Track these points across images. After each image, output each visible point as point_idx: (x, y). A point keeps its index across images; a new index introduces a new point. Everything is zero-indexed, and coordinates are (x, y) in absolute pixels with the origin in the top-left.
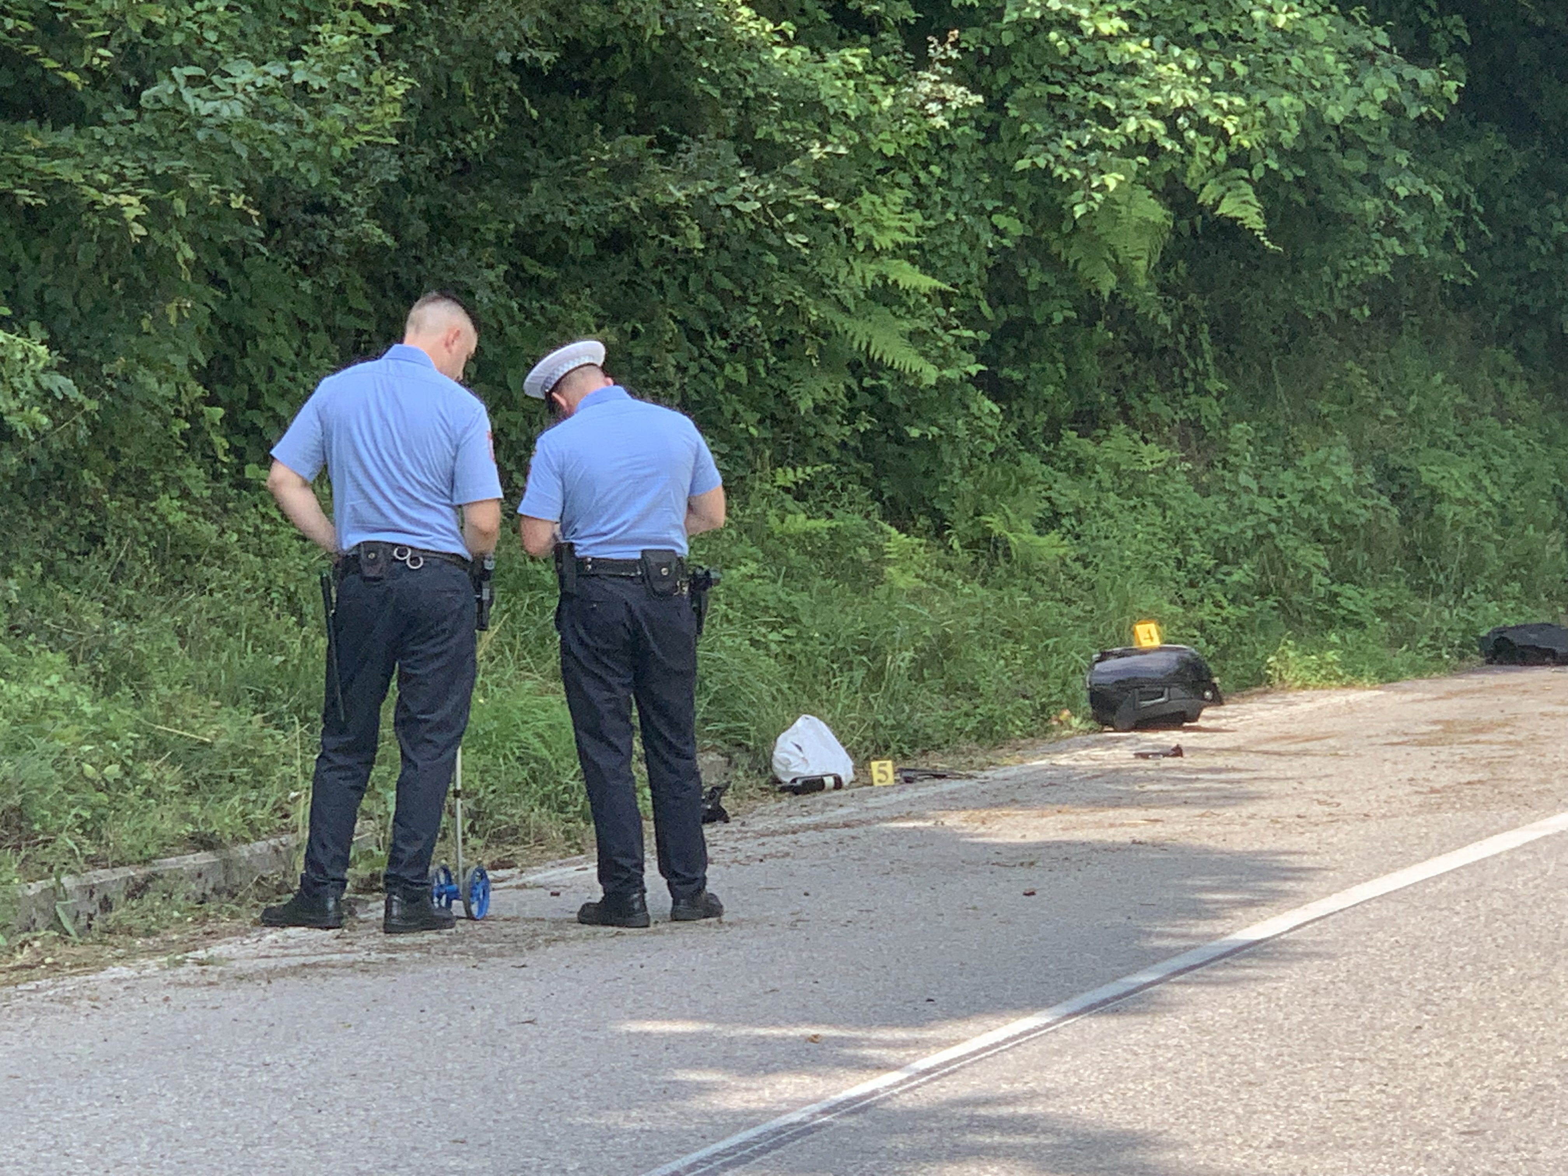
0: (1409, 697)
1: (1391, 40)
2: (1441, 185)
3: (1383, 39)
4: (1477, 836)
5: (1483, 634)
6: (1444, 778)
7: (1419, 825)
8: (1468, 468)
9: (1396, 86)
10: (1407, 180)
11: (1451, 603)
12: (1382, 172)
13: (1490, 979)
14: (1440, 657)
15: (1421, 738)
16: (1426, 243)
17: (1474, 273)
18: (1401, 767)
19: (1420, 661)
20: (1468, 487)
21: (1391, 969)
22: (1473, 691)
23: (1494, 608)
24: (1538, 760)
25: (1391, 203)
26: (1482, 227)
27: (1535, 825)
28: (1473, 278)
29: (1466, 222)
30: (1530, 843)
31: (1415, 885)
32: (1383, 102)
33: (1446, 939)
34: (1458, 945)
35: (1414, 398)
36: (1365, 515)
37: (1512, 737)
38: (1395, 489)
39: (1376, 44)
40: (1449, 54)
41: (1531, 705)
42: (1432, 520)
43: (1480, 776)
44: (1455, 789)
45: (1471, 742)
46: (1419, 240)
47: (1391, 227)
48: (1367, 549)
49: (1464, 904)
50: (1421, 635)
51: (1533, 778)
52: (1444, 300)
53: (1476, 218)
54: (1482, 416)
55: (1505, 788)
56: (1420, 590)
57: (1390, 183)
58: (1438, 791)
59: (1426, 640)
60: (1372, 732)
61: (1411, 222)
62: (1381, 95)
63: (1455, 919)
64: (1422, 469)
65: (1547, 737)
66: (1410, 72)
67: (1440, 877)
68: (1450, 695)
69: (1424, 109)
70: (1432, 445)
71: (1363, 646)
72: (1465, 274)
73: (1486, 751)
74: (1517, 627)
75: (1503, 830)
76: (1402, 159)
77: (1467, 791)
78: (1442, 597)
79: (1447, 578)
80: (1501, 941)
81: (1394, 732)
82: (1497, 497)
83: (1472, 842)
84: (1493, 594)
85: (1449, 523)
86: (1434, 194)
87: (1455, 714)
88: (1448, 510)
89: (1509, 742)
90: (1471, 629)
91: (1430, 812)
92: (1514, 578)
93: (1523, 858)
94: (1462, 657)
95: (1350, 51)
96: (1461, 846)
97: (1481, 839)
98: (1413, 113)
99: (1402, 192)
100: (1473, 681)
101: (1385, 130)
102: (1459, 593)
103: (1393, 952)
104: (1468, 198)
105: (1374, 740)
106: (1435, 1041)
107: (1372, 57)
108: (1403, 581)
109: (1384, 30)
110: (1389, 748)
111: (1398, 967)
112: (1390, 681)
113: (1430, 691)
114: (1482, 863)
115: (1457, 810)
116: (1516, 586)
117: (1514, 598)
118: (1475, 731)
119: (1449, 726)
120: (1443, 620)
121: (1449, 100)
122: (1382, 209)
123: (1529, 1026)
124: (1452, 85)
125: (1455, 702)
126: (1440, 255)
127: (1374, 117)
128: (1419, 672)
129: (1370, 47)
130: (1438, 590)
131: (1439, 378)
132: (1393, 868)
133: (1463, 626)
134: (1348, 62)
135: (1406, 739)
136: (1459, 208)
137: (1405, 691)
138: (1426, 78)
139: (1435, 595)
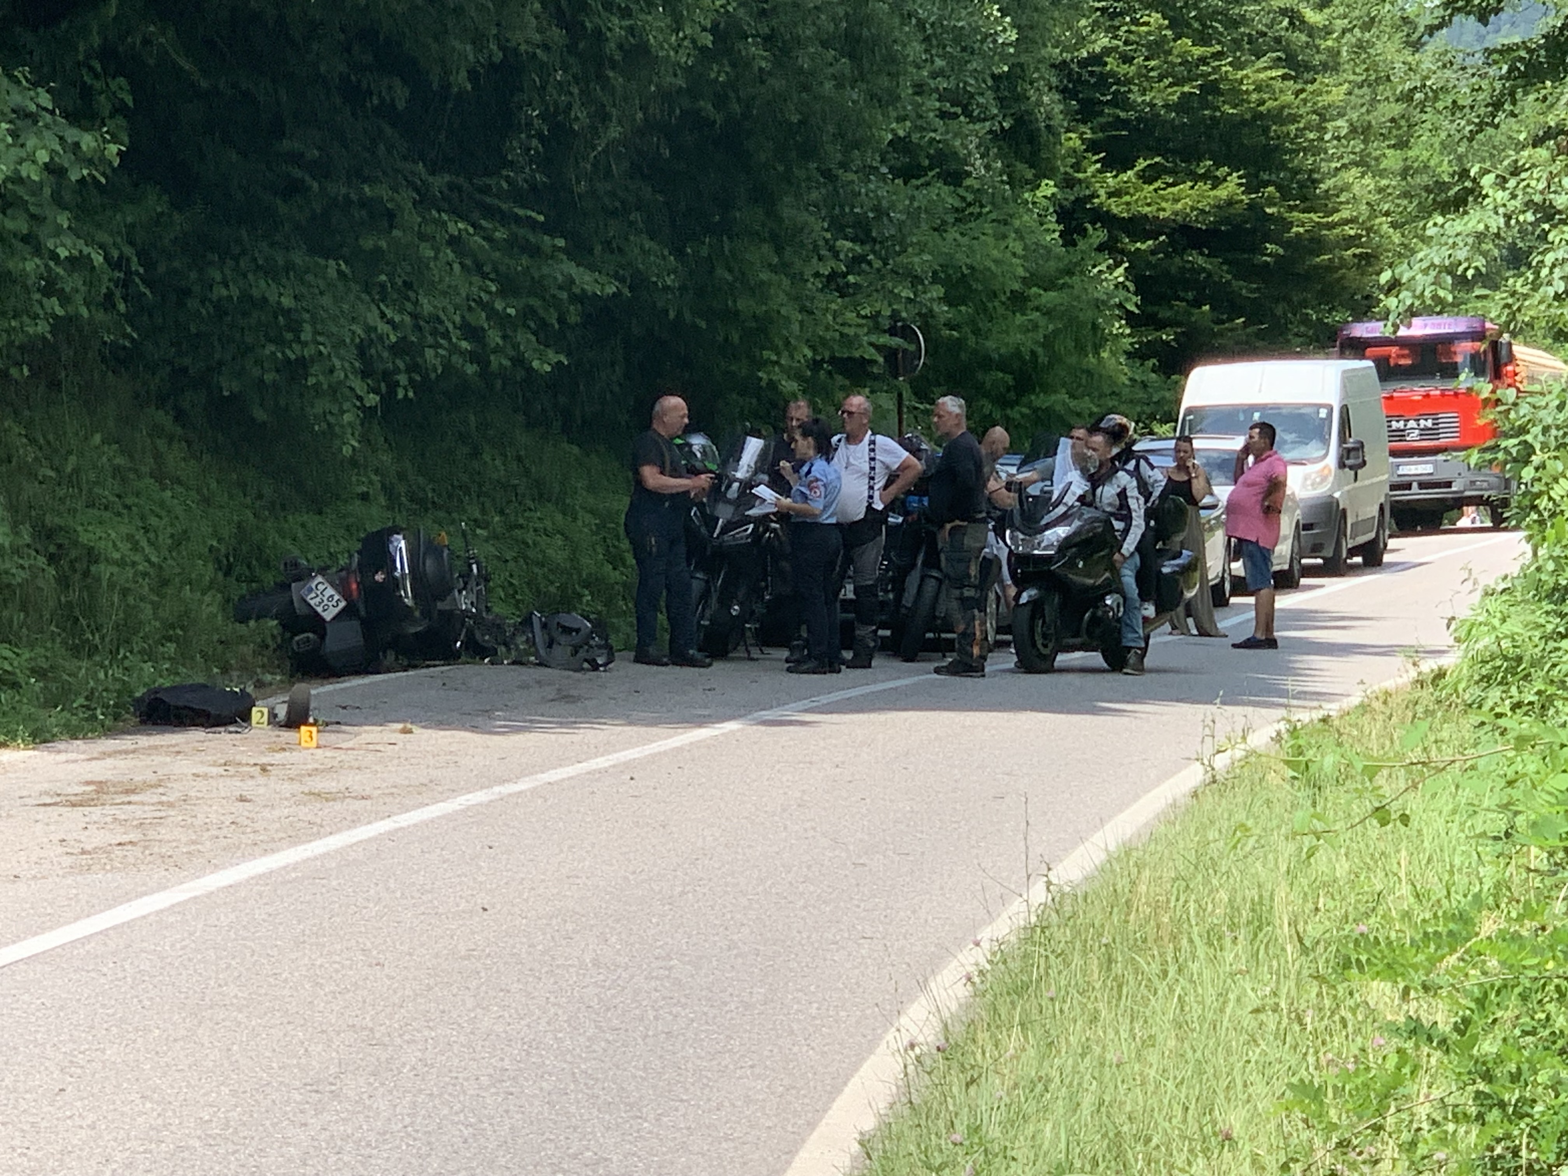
0: (63, 757)
1: (54, 101)
2: (101, 246)
3: (45, 99)
4: (127, 897)
5: (138, 694)
6: (96, 839)
7: (69, 886)
8: (124, 530)
9: (58, 148)
10: (68, 242)
11: (107, 663)
12: (42, 232)
13: (134, 1041)
14: (94, 717)
15: (73, 798)
16: (87, 304)
17: (135, 335)
18: (52, 828)
19: (74, 721)
20: (125, 547)
21: (37, 1031)
22: (126, 752)
23: (148, 668)
24: (190, 821)
25: (52, 264)
26: (143, 289)
27: (185, 886)
28: (133, 340)
29: (126, 284)
30: (178, 904)
31: (62, 946)
32: (45, 164)
33: (92, 1001)
34: (103, 1006)
35: (73, 459)
36: (21, 576)
37: (164, 798)
38: (52, 549)
39: (38, 106)
40: (111, 116)
41: (184, 766)
42: (89, 581)
43: (132, 836)
44: (106, 850)
45: (123, 803)
46: (79, 299)
47: (50, 288)
48: (24, 608)
49: (111, 965)
50: (77, 694)
51: (184, 840)
52: (104, 360)
53: (137, 280)
54: (140, 477)
55: (156, 850)
56: (76, 651)
57: (50, 244)
58: (89, 853)
59: (81, 701)
60: (25, 793)
61: (72, 282)
62: (43, 156)
63: (103, 980)
64: (80, 528)
65: (198, 798)
66: (72, 134)
67: (88, 938)
68: (105, 755)
69: (85, 172)
70: (90, 505)
71: (18, 706)
72: (126, 336)
73: (138, 812)
74: (173, 688)
75: (152, 892)
76: (63, 220)
77: (118, 852)
78: (97, 658)
79: (102, 638)
80: (147, 1003)
81: (47, 793)
82: (154, 559)
83: (121, 903)
84: (149, 655)
85: (105, 584)
86: (93, 255)
87: (108, 775)
88: (104, 571)
89: (161, 803)
90: (125, 689)
91: (80, 873)
92: (170, 639)
93: (172, 919)
94: (116, 717)
95: (14, 111)
96: (110, 907)
97: (129, 900)
98: (74, 176)
99: (63, 253)
100: (126, 742)
101: (47, 191)
102: (114, 653)
103: (40, 1015)
104: (128, 260)
105: (27, 801)
106: (79, 1104)
107: (33, 118)
108: (58, 640)
109: (48, 91)
110: (42, 809)
111: (42, 1029)
112: (45, 741)
113: (84, 752)
114: (130, 924)
115: (107, 871)
116: (171, 647)
117: (170, 659)
118: (127, 792)
119: (101, 787)
120: (97, 680)
121: (110, 163)
122: (42, 268)
123: (172, 1087)
124: (113, 148)
125: (109, 762)
126: (100, 316)
127: (35, 178)
128: (74, 733)
129: (33, 108)
130: (93, 650)
131: (97, 438)
132: (42, 929)
133: (118, 686)
134: (10, 122)
135: (58, 799)
136: (120, 271)
137: (59, 752)
138: (88, 141)
139: (90, 656)
